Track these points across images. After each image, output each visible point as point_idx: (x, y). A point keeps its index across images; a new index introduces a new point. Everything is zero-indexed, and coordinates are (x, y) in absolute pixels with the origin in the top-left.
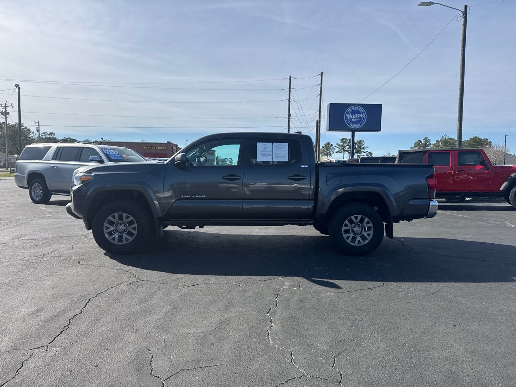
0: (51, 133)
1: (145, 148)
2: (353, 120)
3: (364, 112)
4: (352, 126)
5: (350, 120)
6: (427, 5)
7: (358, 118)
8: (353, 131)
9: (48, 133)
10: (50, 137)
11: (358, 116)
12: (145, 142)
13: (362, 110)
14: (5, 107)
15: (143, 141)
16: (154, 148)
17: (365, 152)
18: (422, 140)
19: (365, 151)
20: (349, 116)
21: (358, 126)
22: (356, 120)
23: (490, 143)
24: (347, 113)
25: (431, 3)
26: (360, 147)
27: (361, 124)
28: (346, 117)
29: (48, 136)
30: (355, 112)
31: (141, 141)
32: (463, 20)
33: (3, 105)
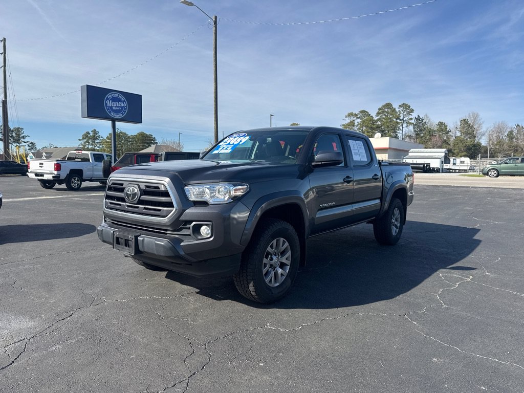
2: (114, 108)
3: (124, 101)
4: (113, 115)
5: (111, 107)
6: (188, 5)
7: (119, 107)
8: (114, 121)
11: (119, 104)
13: (123, 99)
17: (26, 142)
18: (90, 132)
19: (25, 140)
20: (110, 104)
21: (120, 116)
22: (117, 108)
23: (154, 138)
24: (107, 99)
25: (191, 4)
26: (18, 135)
27: (123, 114)
28: (106, 104)
30: (115, 100)
32: (214, 29)
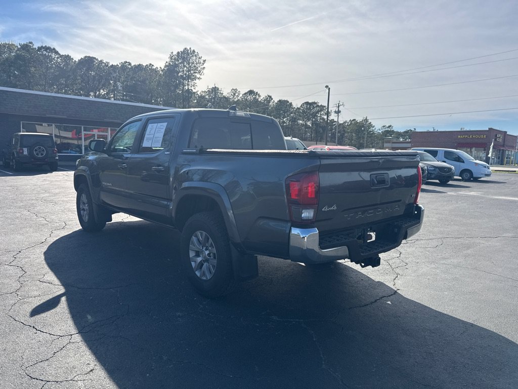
0: (390, 126)
1: (459, 137)
9: (387, 126)
10: (388, 130)
12: (465, 130)
14: (339, 106)
15: (462, 130)
16: (471, 136)
29: (387, 129)
31: (460, 130)
33: (337, 105)
